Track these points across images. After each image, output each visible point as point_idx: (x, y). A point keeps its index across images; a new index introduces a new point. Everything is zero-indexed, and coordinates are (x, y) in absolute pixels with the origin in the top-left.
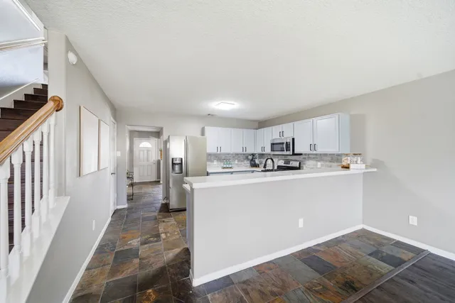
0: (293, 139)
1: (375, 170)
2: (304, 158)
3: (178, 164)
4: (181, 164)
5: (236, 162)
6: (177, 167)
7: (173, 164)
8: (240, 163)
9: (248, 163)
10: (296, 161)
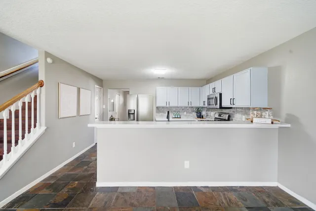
0: (221, 95)
1: (289, 125)
2: (233, 112)
3: (133, 114)
4: (134, 114)
5: (185, 113)
6: (132, 116)
7: (129, 114)
8: (188, 114)
9: (195, 114)
10: (225, 113)
